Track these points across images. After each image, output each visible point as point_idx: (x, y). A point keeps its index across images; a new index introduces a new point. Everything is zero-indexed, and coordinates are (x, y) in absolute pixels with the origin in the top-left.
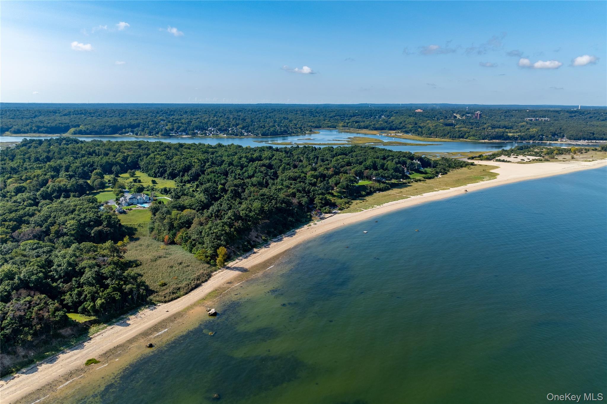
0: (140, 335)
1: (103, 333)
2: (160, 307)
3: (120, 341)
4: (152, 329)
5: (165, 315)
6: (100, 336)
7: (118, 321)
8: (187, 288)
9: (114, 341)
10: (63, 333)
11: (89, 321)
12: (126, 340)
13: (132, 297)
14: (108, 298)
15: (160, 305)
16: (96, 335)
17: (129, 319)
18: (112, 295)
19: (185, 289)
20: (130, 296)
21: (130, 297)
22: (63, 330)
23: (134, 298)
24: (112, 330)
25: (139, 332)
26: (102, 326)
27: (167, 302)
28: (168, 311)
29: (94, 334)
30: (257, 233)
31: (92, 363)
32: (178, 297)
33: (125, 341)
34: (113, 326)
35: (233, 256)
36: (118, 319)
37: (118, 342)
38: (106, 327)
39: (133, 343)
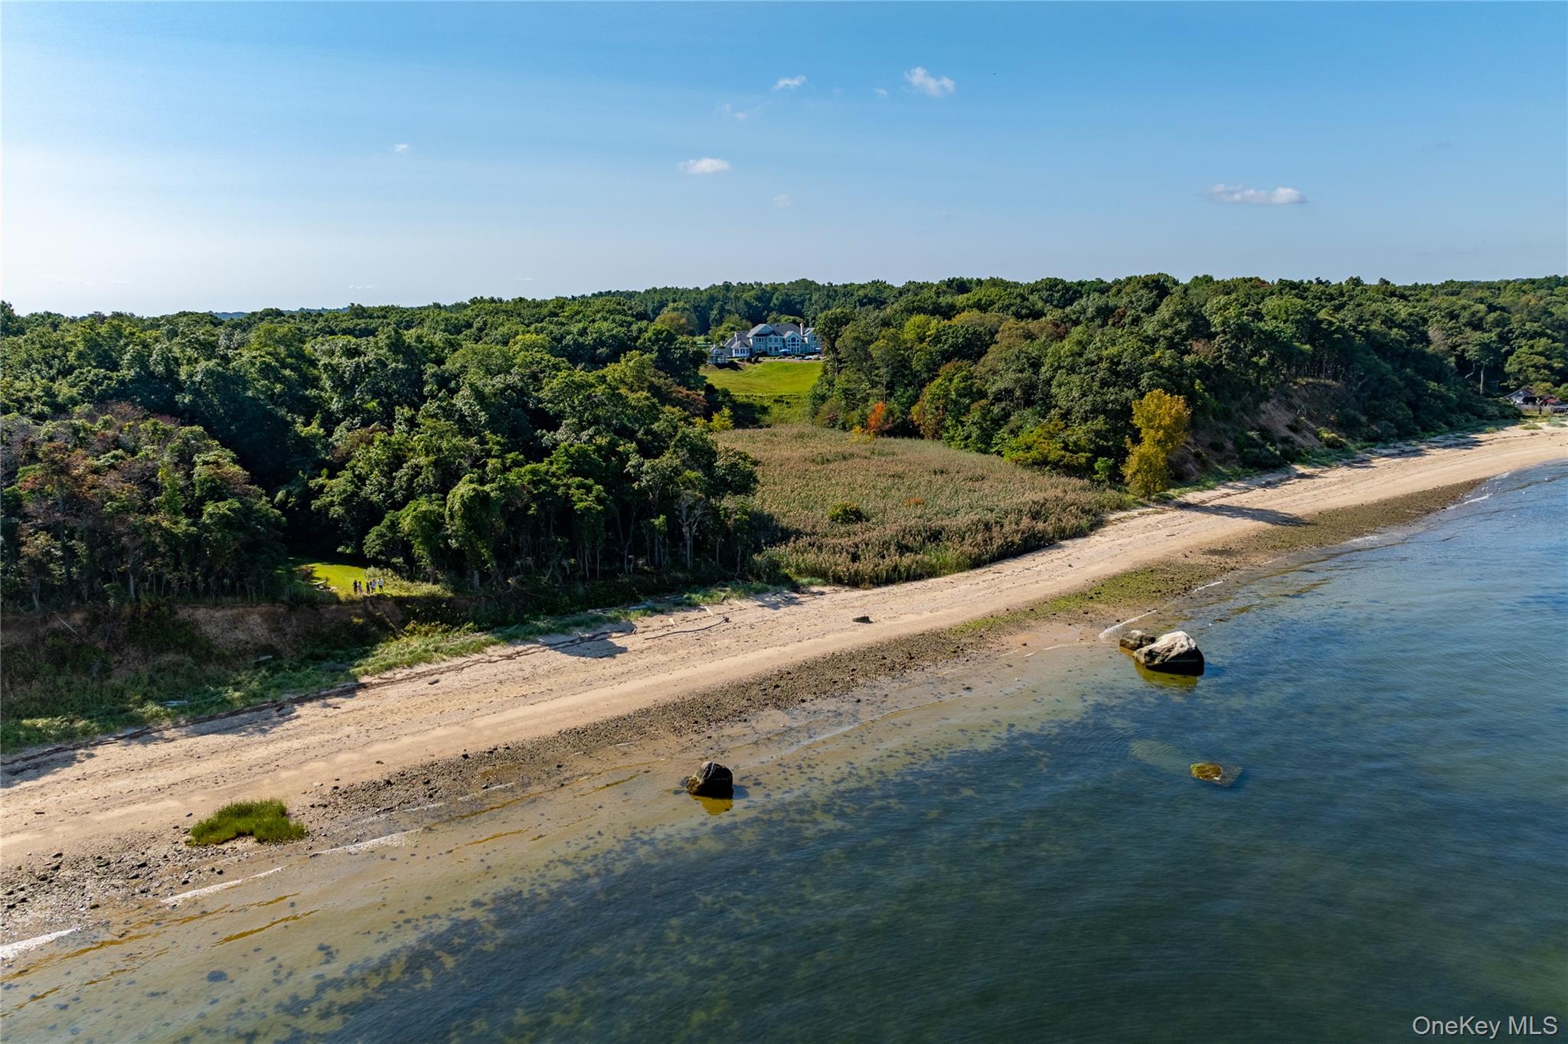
0: (665, 709)
1: (449, 669)
2: (824, 602)
3: (520, 724)
4: (754, 692)
5: (844, 635)
6: (422, 685)
7: (564, 630)
8: (979, 537)
9: (480, 723)
10: (211, 630)
11: (400, 601)
12: (564, 726)
13: (673, 523)
14: (535, 498)
15: (822, 593)
16: (399, 676)
17: (630, 630)
18: (557, 487)
19: (968, 541)
20: (662, 517)
21: (659, 521)
22: (218, 614)
23: (682, 535)
24: (504, 665)
25: (665, 696)
26: (461, 638)
27: (863, 580)
28: (865, 620)
29: (389, 668)
30: (1291, 416)
31: (240, 835)
32: (931, 572)
33: (551, 731)
34: (520, 648)
35: (1197, 474)
36: (568, 620)
37: (505, 729)
38: (479, 648)
39: (600, 754)
